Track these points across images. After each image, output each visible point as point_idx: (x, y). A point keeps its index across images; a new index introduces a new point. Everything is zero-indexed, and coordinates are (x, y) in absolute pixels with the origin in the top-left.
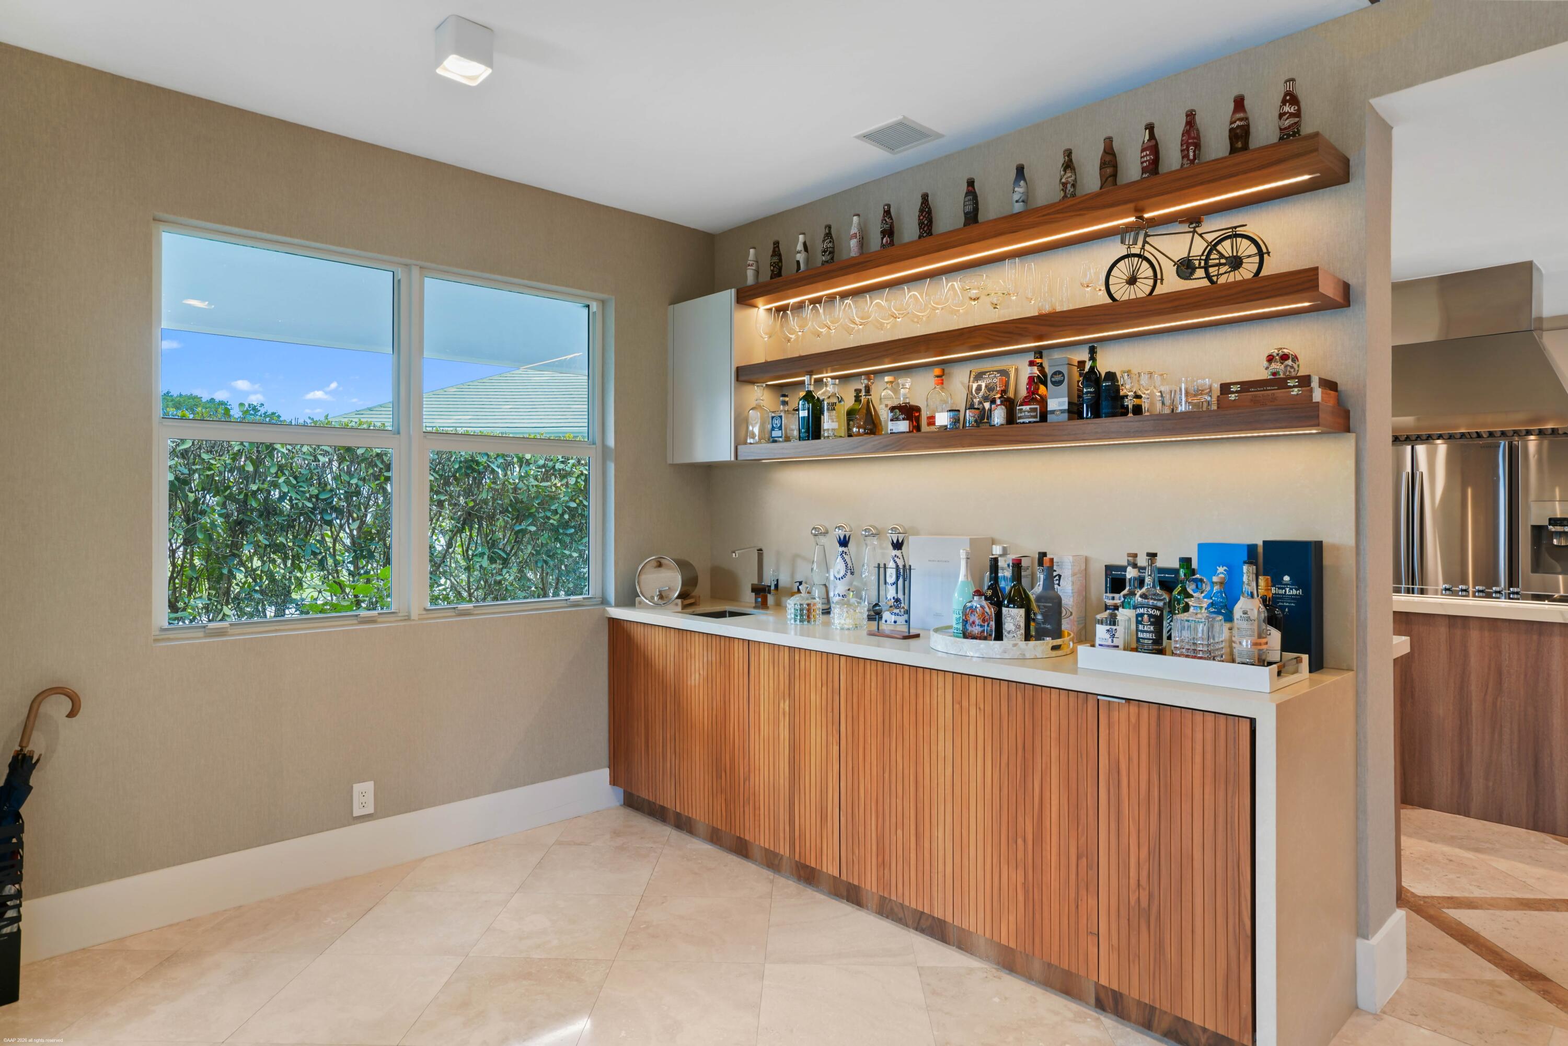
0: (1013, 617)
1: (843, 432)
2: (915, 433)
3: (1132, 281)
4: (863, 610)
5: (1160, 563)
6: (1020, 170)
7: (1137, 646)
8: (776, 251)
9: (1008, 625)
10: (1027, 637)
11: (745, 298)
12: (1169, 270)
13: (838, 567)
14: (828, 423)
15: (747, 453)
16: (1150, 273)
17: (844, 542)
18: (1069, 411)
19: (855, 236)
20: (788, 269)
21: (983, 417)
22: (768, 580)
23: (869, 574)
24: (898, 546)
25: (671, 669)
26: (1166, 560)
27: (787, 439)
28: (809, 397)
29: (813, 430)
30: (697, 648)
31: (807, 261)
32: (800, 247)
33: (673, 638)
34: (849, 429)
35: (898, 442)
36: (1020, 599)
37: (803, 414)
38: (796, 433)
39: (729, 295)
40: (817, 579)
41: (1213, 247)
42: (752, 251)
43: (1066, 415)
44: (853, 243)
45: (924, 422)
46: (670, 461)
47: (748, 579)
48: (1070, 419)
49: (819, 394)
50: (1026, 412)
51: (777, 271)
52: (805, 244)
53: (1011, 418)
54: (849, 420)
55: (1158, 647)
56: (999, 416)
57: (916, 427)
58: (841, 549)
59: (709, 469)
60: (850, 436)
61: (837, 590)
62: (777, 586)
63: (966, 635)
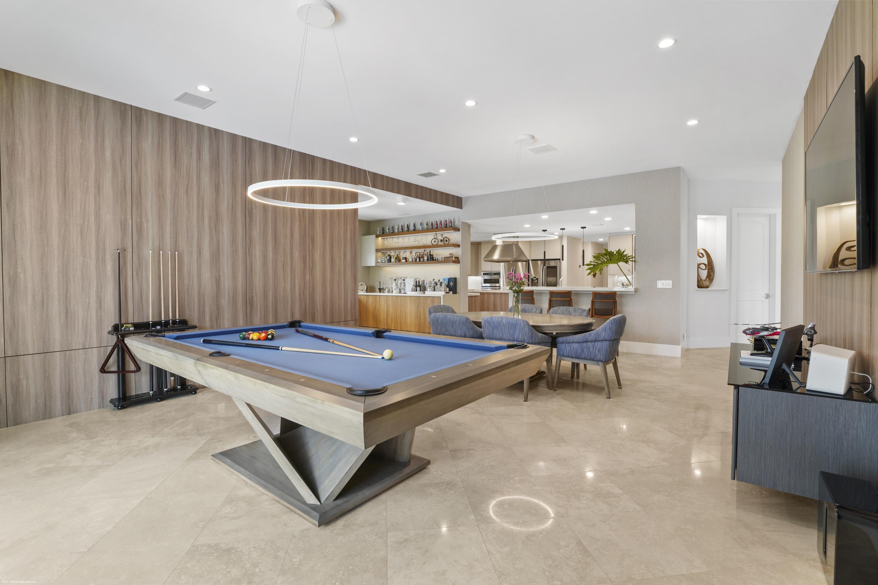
0: (418, 288)
1: (395, 261)
2: (406, 262)
3: (435, 242)
4: (398, 290)
5: (435, 281)
6: (421, 223)
7: (432, 291)
8: (383, 229)
9: (418, 290)
10: (420, 291)
11: (377, 236)
12: (439, 241)
13: (394, 284)
14: (392, 260)
15: (378, 264)
16: (437, 241)
17: (395, 280)
18: (427, 260)
19: (397, 229)
20: (385, 232)
21: (416, 260)
22: (381, 287)
23: (399, 285)
24: (404, 280)
25: (365, 303)
26: (436, 280)
27: (385, 262)
28: (389, 255)
29: (390, 261)
30: (370, 297)
31: (389, 232)
32: (387, 229)
33: (365, 297)
34: (396, 261)
35: (403, 264)
36: (419, 286)
37: (388, 258)
38: (387, 261)
39: (374, 236)
40: (391, 287)
41: (444, 238)
42: (379, 228)
43: (426, 260)
44: (397, 230)
45: (408, 260)
46: (362, 266)
47: (377, 287)
48: (427, 261)
49: (391, 254)
50: (422, 259)
51: (383, 233)
52: (388, 229)
53: (420, 260)
54: (396, 259)
55: (434, 290)
56: (418, 260)
57: (406, 261)
58: (395, 281)
59: (369, 268)
60: (396, 262)
61: (394, 287)
62: (383, 288)
63: (412, 291)
